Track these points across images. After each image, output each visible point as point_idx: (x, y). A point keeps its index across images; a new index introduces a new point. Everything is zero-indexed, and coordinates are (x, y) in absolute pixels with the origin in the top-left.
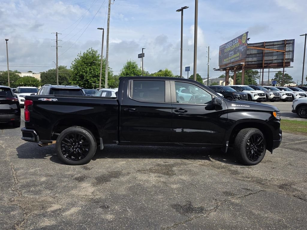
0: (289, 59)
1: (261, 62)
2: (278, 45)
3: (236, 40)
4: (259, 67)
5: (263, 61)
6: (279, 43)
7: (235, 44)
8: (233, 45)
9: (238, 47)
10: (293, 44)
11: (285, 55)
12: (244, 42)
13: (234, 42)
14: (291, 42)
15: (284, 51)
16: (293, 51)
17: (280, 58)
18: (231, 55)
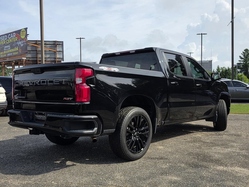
0: (60, 58)
1: (35, 59)
2: (50, 44)
3: (12, 34)
4: (34, 63)
5: (38, 58)
6: (50, 43)
7: (12, 38)
8: (8, 39)
9: (16, 42)
10: (62, 45)
11: (56, 54)
12: (23, 37)
13: (10, 36)
14: (61, 43)
15: (56, 51)
16: (63, 52)
17: (53, 57)
18: (6, 49)
